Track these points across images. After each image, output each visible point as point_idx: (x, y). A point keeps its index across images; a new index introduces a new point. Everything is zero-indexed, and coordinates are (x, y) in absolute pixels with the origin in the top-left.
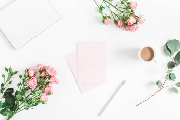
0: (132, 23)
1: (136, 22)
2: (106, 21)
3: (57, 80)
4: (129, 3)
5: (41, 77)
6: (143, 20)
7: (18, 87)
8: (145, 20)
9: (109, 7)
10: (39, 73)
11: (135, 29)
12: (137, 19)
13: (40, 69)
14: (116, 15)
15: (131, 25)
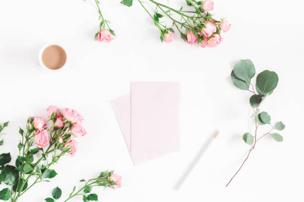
0: (210, 34)
1: (217, 31)
2: (167, 36)
3: (83, 130)
4: (199, 3)
5: (56, 129)
6: (228, 25)
7: (20, 150)
8: (230, 25)
9: (168, 14)
10: (51, 122)
11: (217, 42)
12: (218, 26)
13: (53, 114)
14: (183, 24)
15: (209, 36)
